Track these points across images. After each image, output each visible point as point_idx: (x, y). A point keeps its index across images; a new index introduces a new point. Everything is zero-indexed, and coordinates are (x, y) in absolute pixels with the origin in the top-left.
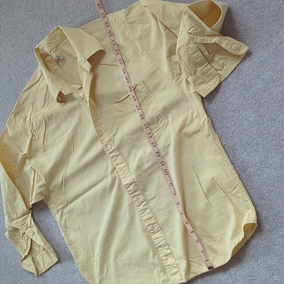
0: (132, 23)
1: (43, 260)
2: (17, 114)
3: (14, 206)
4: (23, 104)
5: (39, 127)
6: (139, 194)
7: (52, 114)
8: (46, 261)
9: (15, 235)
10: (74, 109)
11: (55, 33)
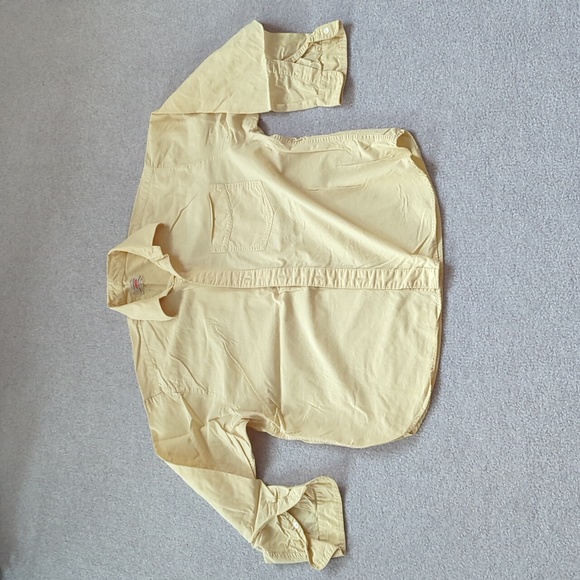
0: (159, 163)
1: (329, 520)
2: (150, 399)
3: (237, 501)
4: (147, 379)
5: (180, 376)
6: (315, 272)
7: (177, 339)
8: (333, 515)
9: (275, 544)
10: (190, 303)
11: (112, 263)
